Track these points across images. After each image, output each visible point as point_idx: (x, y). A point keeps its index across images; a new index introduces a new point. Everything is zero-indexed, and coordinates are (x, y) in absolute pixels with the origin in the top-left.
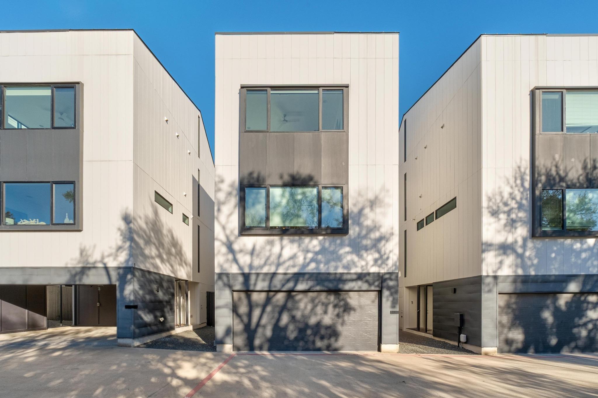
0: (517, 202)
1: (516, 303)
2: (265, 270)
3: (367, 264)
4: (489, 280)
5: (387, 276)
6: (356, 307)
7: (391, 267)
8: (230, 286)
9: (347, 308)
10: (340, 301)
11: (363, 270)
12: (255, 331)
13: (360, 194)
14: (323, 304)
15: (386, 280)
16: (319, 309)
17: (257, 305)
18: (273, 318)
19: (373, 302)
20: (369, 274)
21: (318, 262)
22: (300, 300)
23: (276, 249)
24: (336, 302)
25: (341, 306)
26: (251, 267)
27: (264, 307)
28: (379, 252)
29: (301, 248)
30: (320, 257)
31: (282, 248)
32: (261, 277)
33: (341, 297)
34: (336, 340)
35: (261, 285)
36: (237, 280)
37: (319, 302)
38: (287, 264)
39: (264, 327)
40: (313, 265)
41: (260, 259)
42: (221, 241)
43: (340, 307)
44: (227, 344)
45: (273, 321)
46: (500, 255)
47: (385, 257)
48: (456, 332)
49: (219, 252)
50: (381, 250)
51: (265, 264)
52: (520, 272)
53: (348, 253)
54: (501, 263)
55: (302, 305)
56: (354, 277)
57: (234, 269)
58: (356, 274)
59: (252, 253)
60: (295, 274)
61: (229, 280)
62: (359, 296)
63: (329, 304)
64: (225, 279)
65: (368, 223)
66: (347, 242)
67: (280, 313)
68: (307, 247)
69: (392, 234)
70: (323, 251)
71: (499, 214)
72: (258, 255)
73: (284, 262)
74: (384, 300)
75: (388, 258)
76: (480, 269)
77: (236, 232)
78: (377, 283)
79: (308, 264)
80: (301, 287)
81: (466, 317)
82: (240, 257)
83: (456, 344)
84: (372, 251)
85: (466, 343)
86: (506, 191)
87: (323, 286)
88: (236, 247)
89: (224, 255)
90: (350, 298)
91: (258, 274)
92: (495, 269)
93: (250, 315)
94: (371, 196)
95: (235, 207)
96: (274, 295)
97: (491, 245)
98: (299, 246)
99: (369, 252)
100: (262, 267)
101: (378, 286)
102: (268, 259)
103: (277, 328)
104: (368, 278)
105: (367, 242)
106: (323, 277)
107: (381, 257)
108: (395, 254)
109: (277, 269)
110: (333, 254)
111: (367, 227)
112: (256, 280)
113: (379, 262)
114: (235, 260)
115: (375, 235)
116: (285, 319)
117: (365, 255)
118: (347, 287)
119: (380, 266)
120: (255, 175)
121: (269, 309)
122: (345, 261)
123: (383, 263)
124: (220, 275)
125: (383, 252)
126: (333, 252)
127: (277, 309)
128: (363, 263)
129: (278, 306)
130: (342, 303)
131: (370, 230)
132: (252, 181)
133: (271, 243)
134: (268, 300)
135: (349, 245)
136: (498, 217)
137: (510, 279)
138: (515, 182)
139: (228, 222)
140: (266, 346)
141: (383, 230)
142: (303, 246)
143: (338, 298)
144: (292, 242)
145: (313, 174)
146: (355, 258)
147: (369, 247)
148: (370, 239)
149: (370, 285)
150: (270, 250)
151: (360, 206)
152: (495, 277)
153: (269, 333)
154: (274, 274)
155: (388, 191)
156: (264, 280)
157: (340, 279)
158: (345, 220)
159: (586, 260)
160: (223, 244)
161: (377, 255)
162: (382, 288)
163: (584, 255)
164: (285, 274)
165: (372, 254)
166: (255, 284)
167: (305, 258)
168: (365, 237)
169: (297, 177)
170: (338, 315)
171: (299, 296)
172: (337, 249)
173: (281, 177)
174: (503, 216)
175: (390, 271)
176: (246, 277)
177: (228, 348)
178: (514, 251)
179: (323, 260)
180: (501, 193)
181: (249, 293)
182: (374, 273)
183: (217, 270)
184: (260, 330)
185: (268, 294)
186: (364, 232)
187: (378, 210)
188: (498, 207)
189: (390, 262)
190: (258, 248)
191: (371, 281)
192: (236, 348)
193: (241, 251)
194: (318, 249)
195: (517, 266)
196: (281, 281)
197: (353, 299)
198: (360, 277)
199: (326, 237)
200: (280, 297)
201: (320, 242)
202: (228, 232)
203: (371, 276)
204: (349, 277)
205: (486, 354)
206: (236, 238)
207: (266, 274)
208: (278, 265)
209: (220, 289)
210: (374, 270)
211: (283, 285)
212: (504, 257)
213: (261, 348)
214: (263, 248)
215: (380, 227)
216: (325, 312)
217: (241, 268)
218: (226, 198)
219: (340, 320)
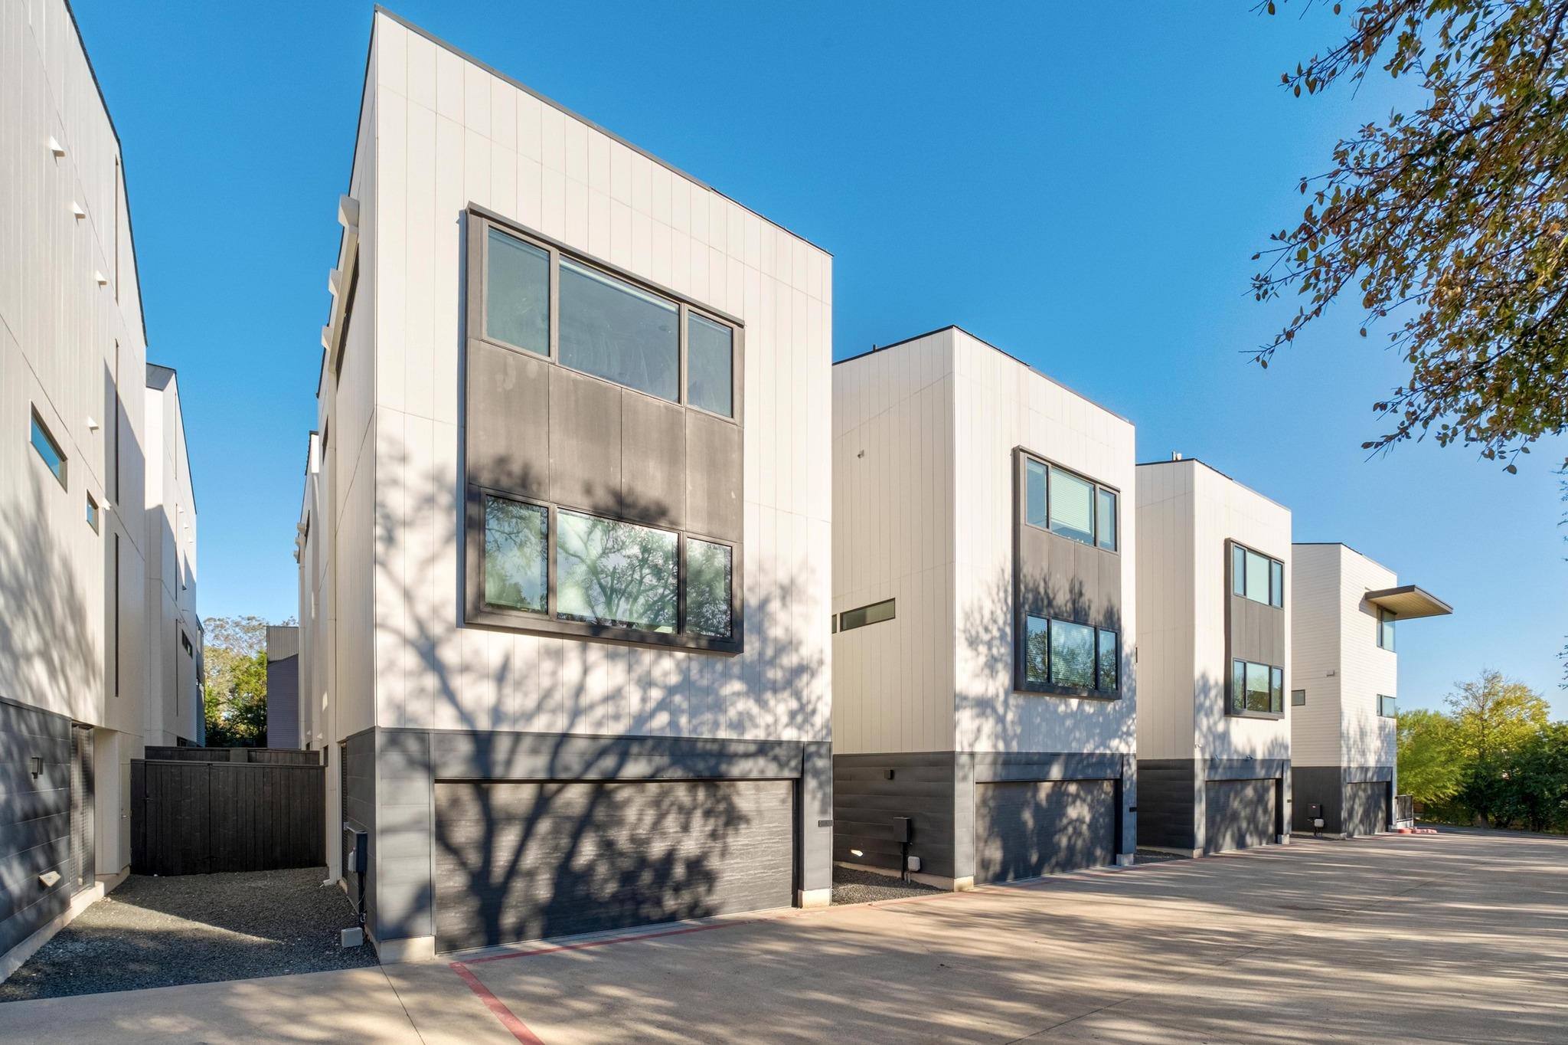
0: (999, 629)
1: (993, 797)
2: (539, 725)
3: (776, 722)
4: (964, 759)
5: (812, 749)
6: (752, 814)
7: (819, 731)
8: (429, 768)
9: (733, 818)
10: (718, 801)
11: (769, 734)
12: (504, 888)
13: (761, 568)
14: (681, 809)
15: (810, 755)
16: (671, 823)
17: (510, 818)
18: (556, 848)
19: (784, 801)
20: (780, 743)
21: (675, 712)
22: (627, 802)
23: (571, 672)
24: (708, 805)
25: (721, 813)
26: (497, 714)
27: (529, 824)
28: (798, 695)
29: (634, 675)
30: (678, 699)
31: (586, 671)
32: (526, 744)
33: (721, 793)
34: (710, 891)
35: (527, 764)
36: (452, 750)
37: (672, 804)
38: (600, 712)
39: (531, 874)
40: (661, 720)
41: (526, 695)
42: (396, 632)
43: (717, 816)
44: (419, 936)
45: (555, 860)
46: (978, 716)
47: (810, 708)
48: (898, 852)
49: (391, 665)
50: (801, 692)
51: (539, 708)
52: (1001, 747)
53: (738, 694)
54: (979, 730)
55: (631, 814)
56: (752, 748)
57: (444, 719)
58: (755, 742)
59: (501, 675)
60: (619, 739)
61: (426, 751)
62: (758, 789)
63: (695, 808)
64: (413, 746)
65: (776, 632)
66: (736, 670)
67: (576, 837)
68: (649, 673)
69: (821, 662)
70: (686, 685)
71: (978, 645)
72: (518, 685)
73: (592, 707)
74: (807, 798)
75: (814, 712)
76: (952, 741)
77: (451, 613)
78: (793, 763)
79: (652, 714)
80: (634, 769)
81: (918, 825)
82: (462, 684)
83: (898, 874)
84: (786, 694)
85: (919, 872)
86: (988, 607)
87: (686, 767)
88: (449, 654)
89: (408, 674)
90: (738, 794)
91: (517, 736)
92: (971, 741)
93: (487, 845)
94: (783, 577)
95: (448, 541)
96: (559, 791)
97: (965, 698)
98: (630, 669)
99: (780, 696)
100: (529, 716)
101: (795, 769)
102: (547, 694)
103: (566, 875)
104: (777, 751)
105: (774, 674)
106: (685, 747)
107: (802, 708)
108: (826, 704)
109: (572, 724)
110: (708, 694)
111: (776, 640)
112: (513, 751)
113: (799, 719)
114: (448, 693)
115: (790, 660)
116: (588, 850)
117: (772, 703)
118: (736, 770)
119: (800, 728)
120: (516, 468)
121: (544, 826)
122: (732, 713)
123: (806, 721)
124: (395, 736)
125: (805, 700)
126: (708, 691)
127: (568, 827)
128: (769, 719)
129: (569, 818)
130: (722, 807)
131: (782, 648)
132: (505, 482)
133: (558, 656)
134: (541, 805)
135: (741, 678)
136: (976, 650)
137: (989, 759)
138: (998, 594)
139: (421, 580)
140: (535, 927)
141: (805, 651)
142: (639, 670)
143: (715, 796)
144: (611, 657)
145: (667, 501)
146: (755, 709)
147: (779, 685)
148: (782, 667)
149: (782, 765)
150: (554, 673)
151: (763, 594)
152: (972, 755)
153: (543, 891)
154: (564, 738)
155: (813, 571)
156: (535, 751)
157: (722, 752)
158: (736, 622)
159: (1070, 731)
160: (407, 642)
161: (794, 704)
162: (803, 772)
163: (1069, 723)
164: (594, 738)
165: (785, 700)
166: (509, 763)
167: (644, 700)
168: (772, 662)
169: (629, 500)
170: (714, 835)
171: (624, 793)
172: (716, 685)
173: (588, 490)
174: (983, 649)
175: (818, 739)
176: (483, 742)
177: (421, 948)
178: (994, 710)
179: (685, 705)
180: (981, 608)
181: (485, 785)
182: (789, 742)
183: (384, 720)
184: (518, 885)
185: (541, 789)
186: (770, 652)
187: (796, 608)
188: (978, 633)
189: (818, 720)
190: (518, 663)
191: (783, 759)
192: (447, 944)
193: (465, 669)
194: (674, 679)
195: (997, 737)
196: (582, 754)
197: (745, 798)
198: (763, 748)
199: (691, 654)
200: (575, 796)
201: (678, 664)
202: (422, 610)
203: (784, 747)
204: (741, 748)
205: (960, 890)
206: (450, 630)
207: (542, 736)
208: (576, 713)
209: (395, 776)
210: (789, 734)
211: (588, 766)
212: (983, 720)
213: (520, 933)
214: (532, 667)
215: (800, 643)
216: (686, 828)
217: (464, 716)
218: (418, 509)
219: (718, 845)
